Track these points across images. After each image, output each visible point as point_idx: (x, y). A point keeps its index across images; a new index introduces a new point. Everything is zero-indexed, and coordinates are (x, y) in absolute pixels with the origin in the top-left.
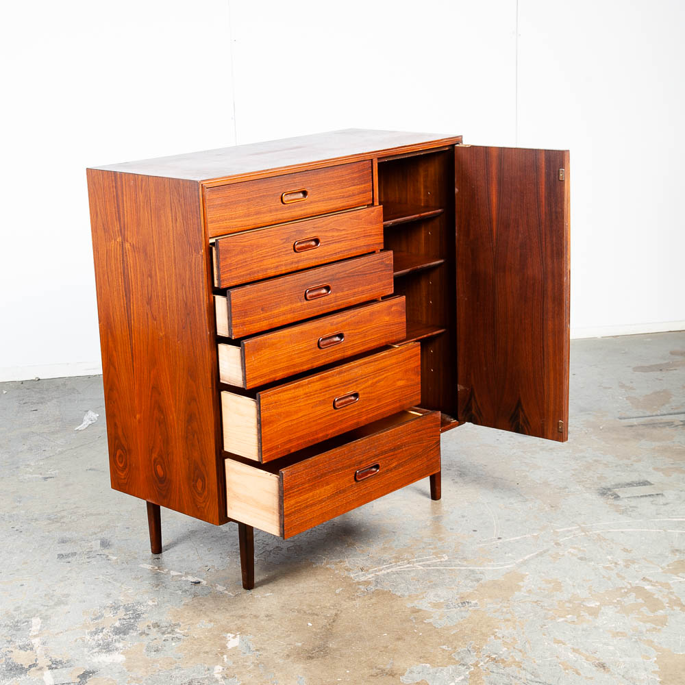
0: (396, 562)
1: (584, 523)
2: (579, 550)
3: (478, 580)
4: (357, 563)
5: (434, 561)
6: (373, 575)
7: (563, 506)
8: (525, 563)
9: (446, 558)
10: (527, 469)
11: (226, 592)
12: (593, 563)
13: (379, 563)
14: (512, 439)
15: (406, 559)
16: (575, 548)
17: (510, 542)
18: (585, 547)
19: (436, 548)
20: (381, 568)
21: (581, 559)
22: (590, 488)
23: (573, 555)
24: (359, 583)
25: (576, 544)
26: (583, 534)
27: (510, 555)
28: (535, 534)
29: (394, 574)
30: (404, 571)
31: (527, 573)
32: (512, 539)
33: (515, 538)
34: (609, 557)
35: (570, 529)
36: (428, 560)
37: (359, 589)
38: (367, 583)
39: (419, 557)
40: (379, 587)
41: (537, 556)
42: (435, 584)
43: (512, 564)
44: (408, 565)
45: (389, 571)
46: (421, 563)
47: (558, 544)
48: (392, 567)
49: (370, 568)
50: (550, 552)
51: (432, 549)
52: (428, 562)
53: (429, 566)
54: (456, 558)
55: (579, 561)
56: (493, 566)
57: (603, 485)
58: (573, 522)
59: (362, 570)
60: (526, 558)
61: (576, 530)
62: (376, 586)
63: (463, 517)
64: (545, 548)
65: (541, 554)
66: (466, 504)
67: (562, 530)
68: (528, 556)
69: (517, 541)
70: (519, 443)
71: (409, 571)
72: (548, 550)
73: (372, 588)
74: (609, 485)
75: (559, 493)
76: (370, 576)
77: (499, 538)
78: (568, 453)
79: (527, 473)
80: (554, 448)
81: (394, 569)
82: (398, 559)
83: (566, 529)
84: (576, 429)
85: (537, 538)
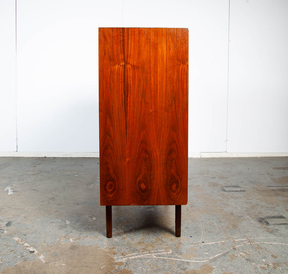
0: (142, 252)
1: (250, 237)
2: (247, 254)
3: (184, 269)
4: (122, 250)
5: (164, 253)
6: (127, 259)
7: (240, 227)
8: (214, 260)
9: (171, 252)
10: (224, 206)
11: (43, 260)
12: (254, 264)
13: (133, 252)
14: (219, 192)
15: (148, 250)
16: (244, 252)
17: (208, 245)
18: (250, 252)
19: (167, 245)
20: (133, 254)
21: (247, 260)
22: (254, 218)
23: (243, 257)
24: (116, 264)
25: (245, 250)
26: (250, 243)
27: (207, 253)
28: (223, 242)
29: (138, 259)
30: (145, 258)
31: (214, 267)
32: (210, 243)
33: (211, 243)
34: (264, 260)
35: (242, 240)
36: (160, 252)
37: (115, 267)
38: (121, 263)
39: (156, 249)
40: (126, 268)
41: (222, 255)
42: (159, 269)
43: (207, 259)
44: (148, 255)
45: (136, 257)
46: (156, 254)
47: (234, 249)
48: (139, 254)
49: (127, 254)
50: (230, 254)
51: (165, 245)
52: (160, 254)
53: (160, 256)
54: (177, 253)
55: (246, 261)
56: (196, 260)
57: (261, 216)
58: (244, 236)
59: (122, 254)
60: (216, 256)
61: (245, 241)
62: (125, 266)
63: (187, 228)
64: (227, 251)
65: (224, 255)
66: (190, 221)
67: (238, 240)
68: (217, 255)
69: (212, 245)
70: (222, 194)
71: (148, 258)
72: (229, 252)
73: (122, 267)
74: (263, 217)
75: (238, 219)
76: (124, 259)
77: (203, 242)
78: (244, 200)
79: (223, 208)
80: (237, 197)
81: (139, 256)
82: (144, 250)
83: (240, 240)
84: (248, 190)
85: (223, 244)
